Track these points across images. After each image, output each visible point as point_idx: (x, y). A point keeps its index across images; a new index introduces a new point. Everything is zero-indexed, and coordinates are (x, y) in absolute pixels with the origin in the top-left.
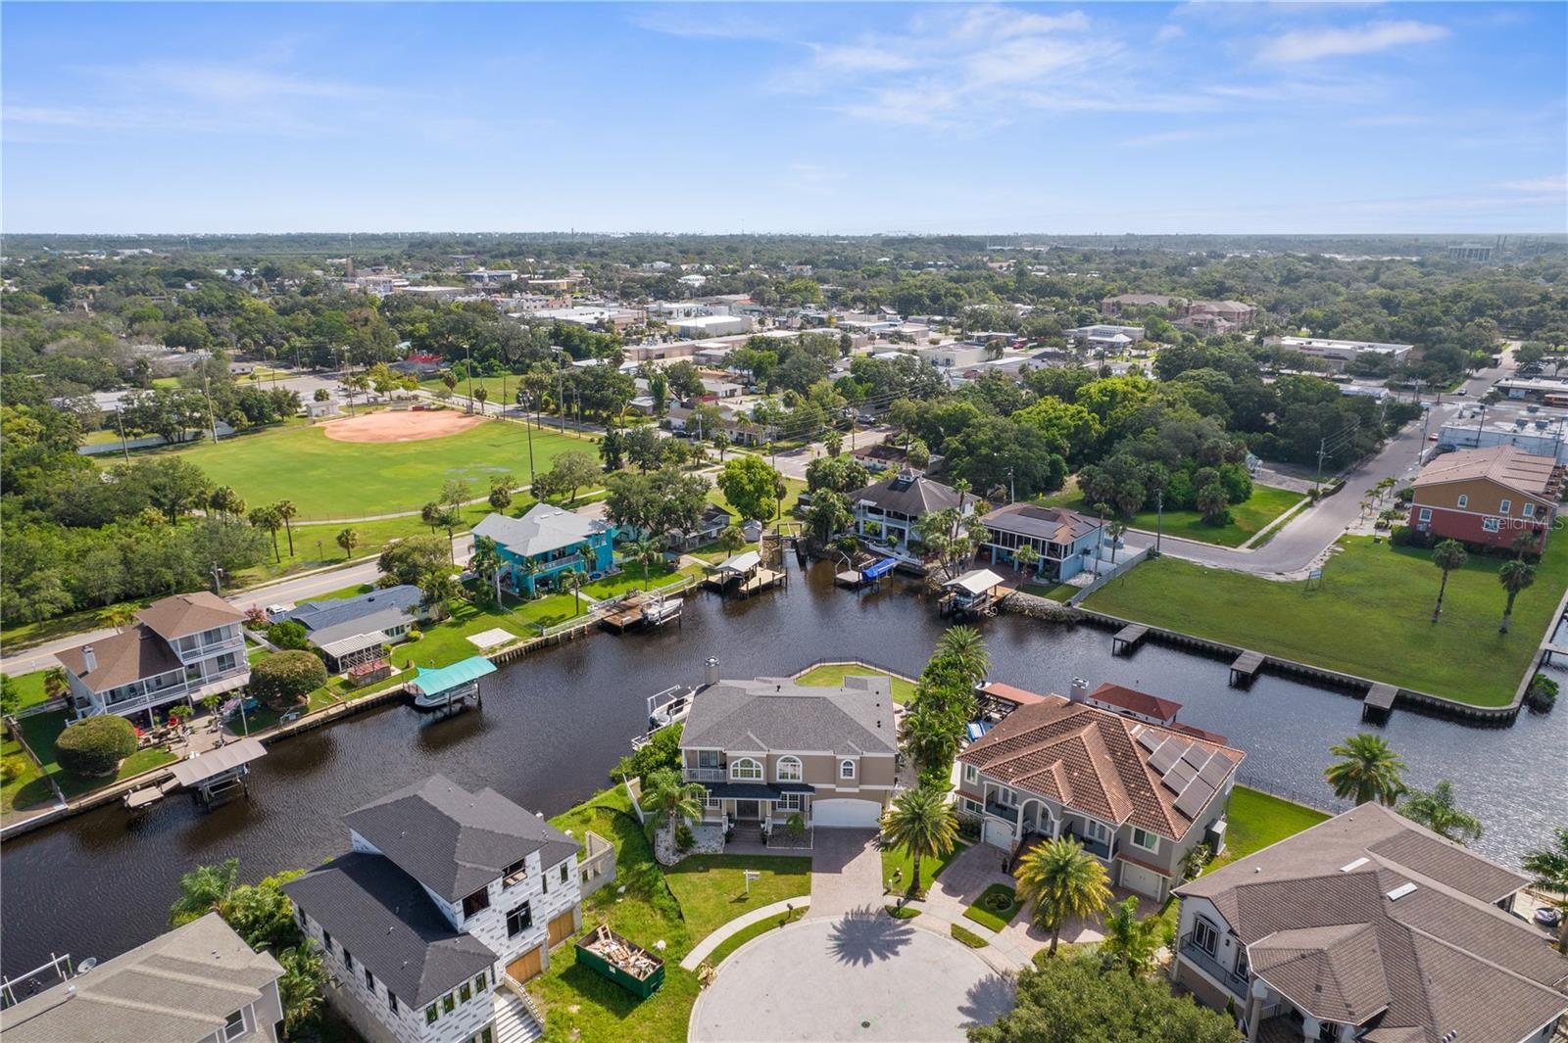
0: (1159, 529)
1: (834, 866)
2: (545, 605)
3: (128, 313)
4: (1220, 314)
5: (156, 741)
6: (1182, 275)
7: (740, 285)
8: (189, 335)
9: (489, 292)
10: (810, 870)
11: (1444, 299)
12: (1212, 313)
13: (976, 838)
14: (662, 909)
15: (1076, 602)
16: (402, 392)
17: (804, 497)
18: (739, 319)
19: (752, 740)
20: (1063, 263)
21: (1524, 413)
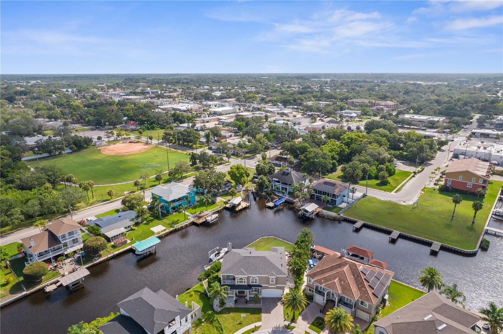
0: (367, 186)
1: (269, 312)
2: (174, 216)
3: (35, 107)
4: (385, 105)
5: (54, 268)
6: (373, 91)
7: (231, 95)
8: (55, 116)
9: (151, 98)
10: (261, 312)
11: (455, 101)
12: (383, 105)
13: (312, 301)
14: (217, 328)
15: (341, 213)
16: (125, 136)
17: (255, 176)
18: (232, 108)
19: (242, 272)
20: (335, 86)
21: (480, 143)
